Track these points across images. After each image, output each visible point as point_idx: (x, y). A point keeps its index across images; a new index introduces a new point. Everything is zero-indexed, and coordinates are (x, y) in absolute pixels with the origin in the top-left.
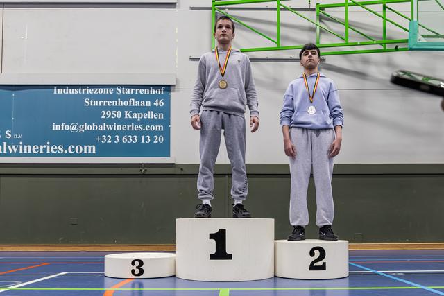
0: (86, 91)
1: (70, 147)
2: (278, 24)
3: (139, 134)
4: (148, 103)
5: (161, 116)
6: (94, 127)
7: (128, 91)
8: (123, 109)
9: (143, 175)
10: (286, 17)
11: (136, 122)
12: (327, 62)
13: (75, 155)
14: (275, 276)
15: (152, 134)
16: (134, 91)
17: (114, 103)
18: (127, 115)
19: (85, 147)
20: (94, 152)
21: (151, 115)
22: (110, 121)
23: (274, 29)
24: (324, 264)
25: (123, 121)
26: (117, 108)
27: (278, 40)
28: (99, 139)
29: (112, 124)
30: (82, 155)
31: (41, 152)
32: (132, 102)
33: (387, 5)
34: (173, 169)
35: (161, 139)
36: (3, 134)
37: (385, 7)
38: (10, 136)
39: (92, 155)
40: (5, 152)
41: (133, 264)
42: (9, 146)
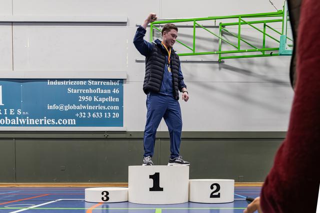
0: (68, 83)
1: (59, 121)
2: (194, 37)
3: (103, 111)
4: (109, 91)
5: (117, 100)
6: (74, 107)
7: (96, 83)
8: (92, 95)
9: (107, 139)
10: (200, 32)
11: (101, 104)
12: (225, 63)
13: (62, 125)
14: (189, 201)
15: (112, 111)
16: (100, 83)
17: (87, 91)
18: (95, 99)
19: (69, 120)
20: (75, 124)
21: (111, 99)
22: (84, 103)
23: (191, 41)
24: (219, 194)
25: (92, 103)
26: (89, 95)
27: (194, 49)
28: (77, 115)
29: (86, 105)
30: (67, 125)
31: (41, 123)
32: (98, 90)
33: (267, 24)
34: (125, 135)
35: (117, 115)
36: (16, 112)
37: (265, 25)
38: (20, 113)
39: (73, 126)
40: (18, 123)
41: (103, 194)
42: (20, 120)
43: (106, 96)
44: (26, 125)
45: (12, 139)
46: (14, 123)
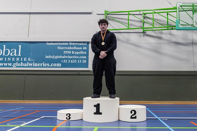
0: (58, 44)
1: (51, 65)
2: (128, 20)
3: (77, 59)
4: (81, 48)
5: (85, 53)
6: (61, 57)
7: (74, 44)
8: (71, 50)
9: (78, 75)
10: (131, 17)
11: (76, 55)
12: (147, 33)
13: (53, 67)
14: (119, 120)
15: (82, 59)
16: (76, 44)
17: (68, 48)
18: (73, 52)
19: (57, 64)
20: (60, 66)
21: (82, 52)
22: (67, 55)
23: (127, 21)
25: (71, 55)
26: (69, 50)
27: (128, 25)
28: (62, 61)
29: (67, 56)
30: (56, 67)
31: (41, 66)
32: (75, 48)
33: (168, 13)
34: (89, 72)
35: (85, 61)
36: (27, 59)
37: (168, 14)
38: (30, 60)
39: (59, 67)
40: (28, 66)
41: (67, 115)
42: (29, 64)
43: (79, 51)
44: (32, 67)
45: (23, 74)
46: (26, 66)
